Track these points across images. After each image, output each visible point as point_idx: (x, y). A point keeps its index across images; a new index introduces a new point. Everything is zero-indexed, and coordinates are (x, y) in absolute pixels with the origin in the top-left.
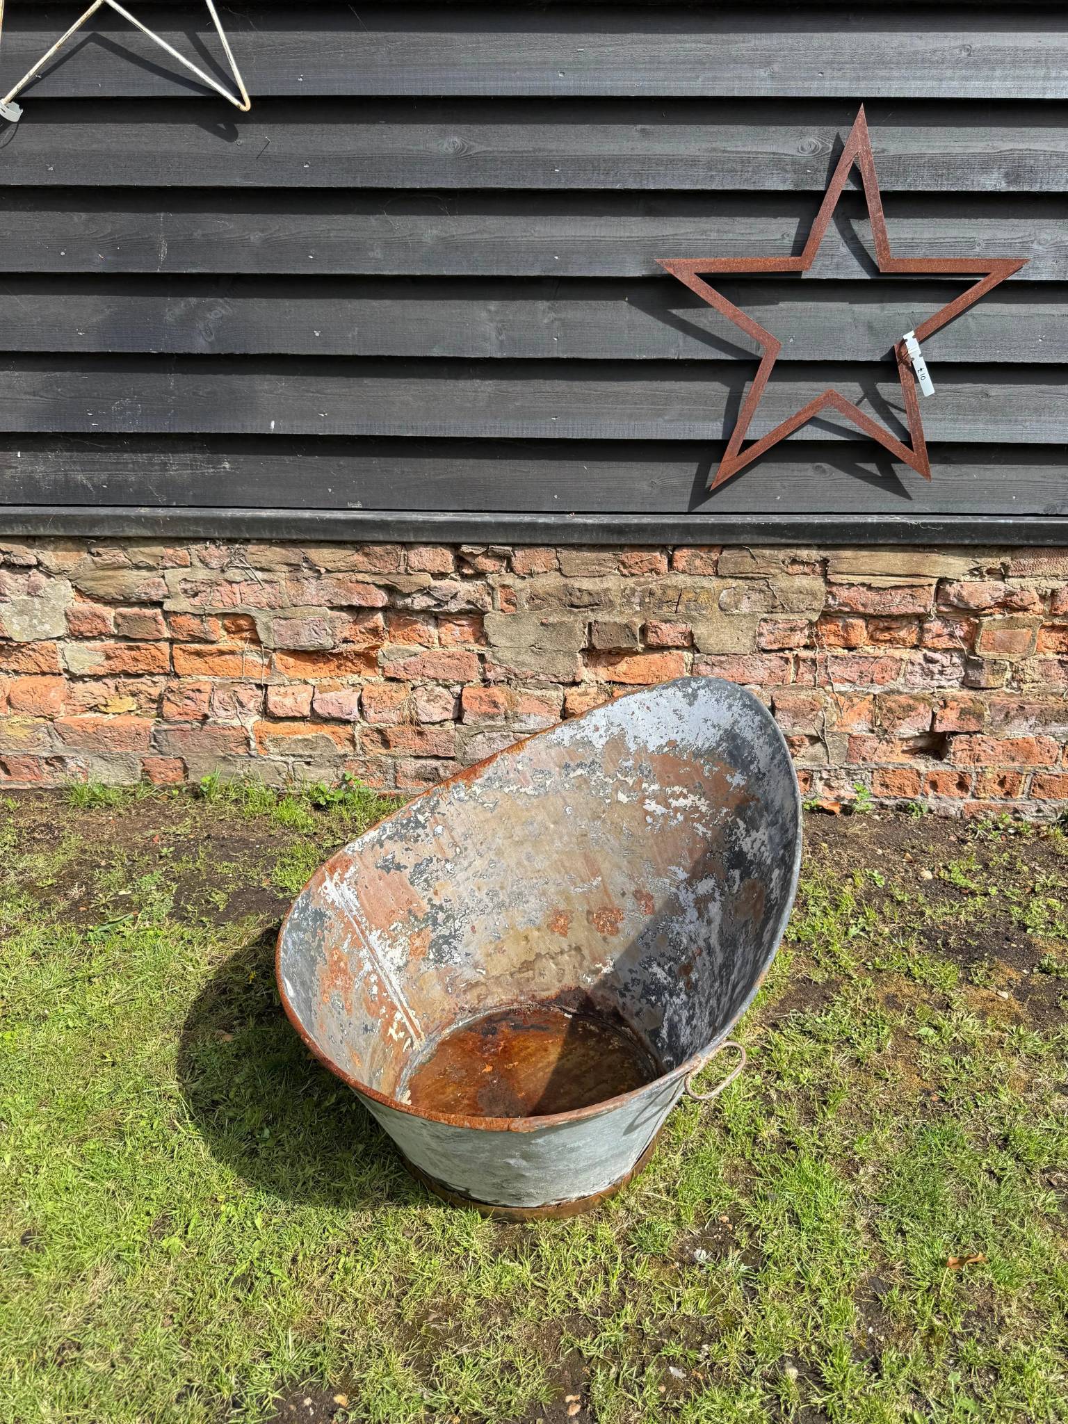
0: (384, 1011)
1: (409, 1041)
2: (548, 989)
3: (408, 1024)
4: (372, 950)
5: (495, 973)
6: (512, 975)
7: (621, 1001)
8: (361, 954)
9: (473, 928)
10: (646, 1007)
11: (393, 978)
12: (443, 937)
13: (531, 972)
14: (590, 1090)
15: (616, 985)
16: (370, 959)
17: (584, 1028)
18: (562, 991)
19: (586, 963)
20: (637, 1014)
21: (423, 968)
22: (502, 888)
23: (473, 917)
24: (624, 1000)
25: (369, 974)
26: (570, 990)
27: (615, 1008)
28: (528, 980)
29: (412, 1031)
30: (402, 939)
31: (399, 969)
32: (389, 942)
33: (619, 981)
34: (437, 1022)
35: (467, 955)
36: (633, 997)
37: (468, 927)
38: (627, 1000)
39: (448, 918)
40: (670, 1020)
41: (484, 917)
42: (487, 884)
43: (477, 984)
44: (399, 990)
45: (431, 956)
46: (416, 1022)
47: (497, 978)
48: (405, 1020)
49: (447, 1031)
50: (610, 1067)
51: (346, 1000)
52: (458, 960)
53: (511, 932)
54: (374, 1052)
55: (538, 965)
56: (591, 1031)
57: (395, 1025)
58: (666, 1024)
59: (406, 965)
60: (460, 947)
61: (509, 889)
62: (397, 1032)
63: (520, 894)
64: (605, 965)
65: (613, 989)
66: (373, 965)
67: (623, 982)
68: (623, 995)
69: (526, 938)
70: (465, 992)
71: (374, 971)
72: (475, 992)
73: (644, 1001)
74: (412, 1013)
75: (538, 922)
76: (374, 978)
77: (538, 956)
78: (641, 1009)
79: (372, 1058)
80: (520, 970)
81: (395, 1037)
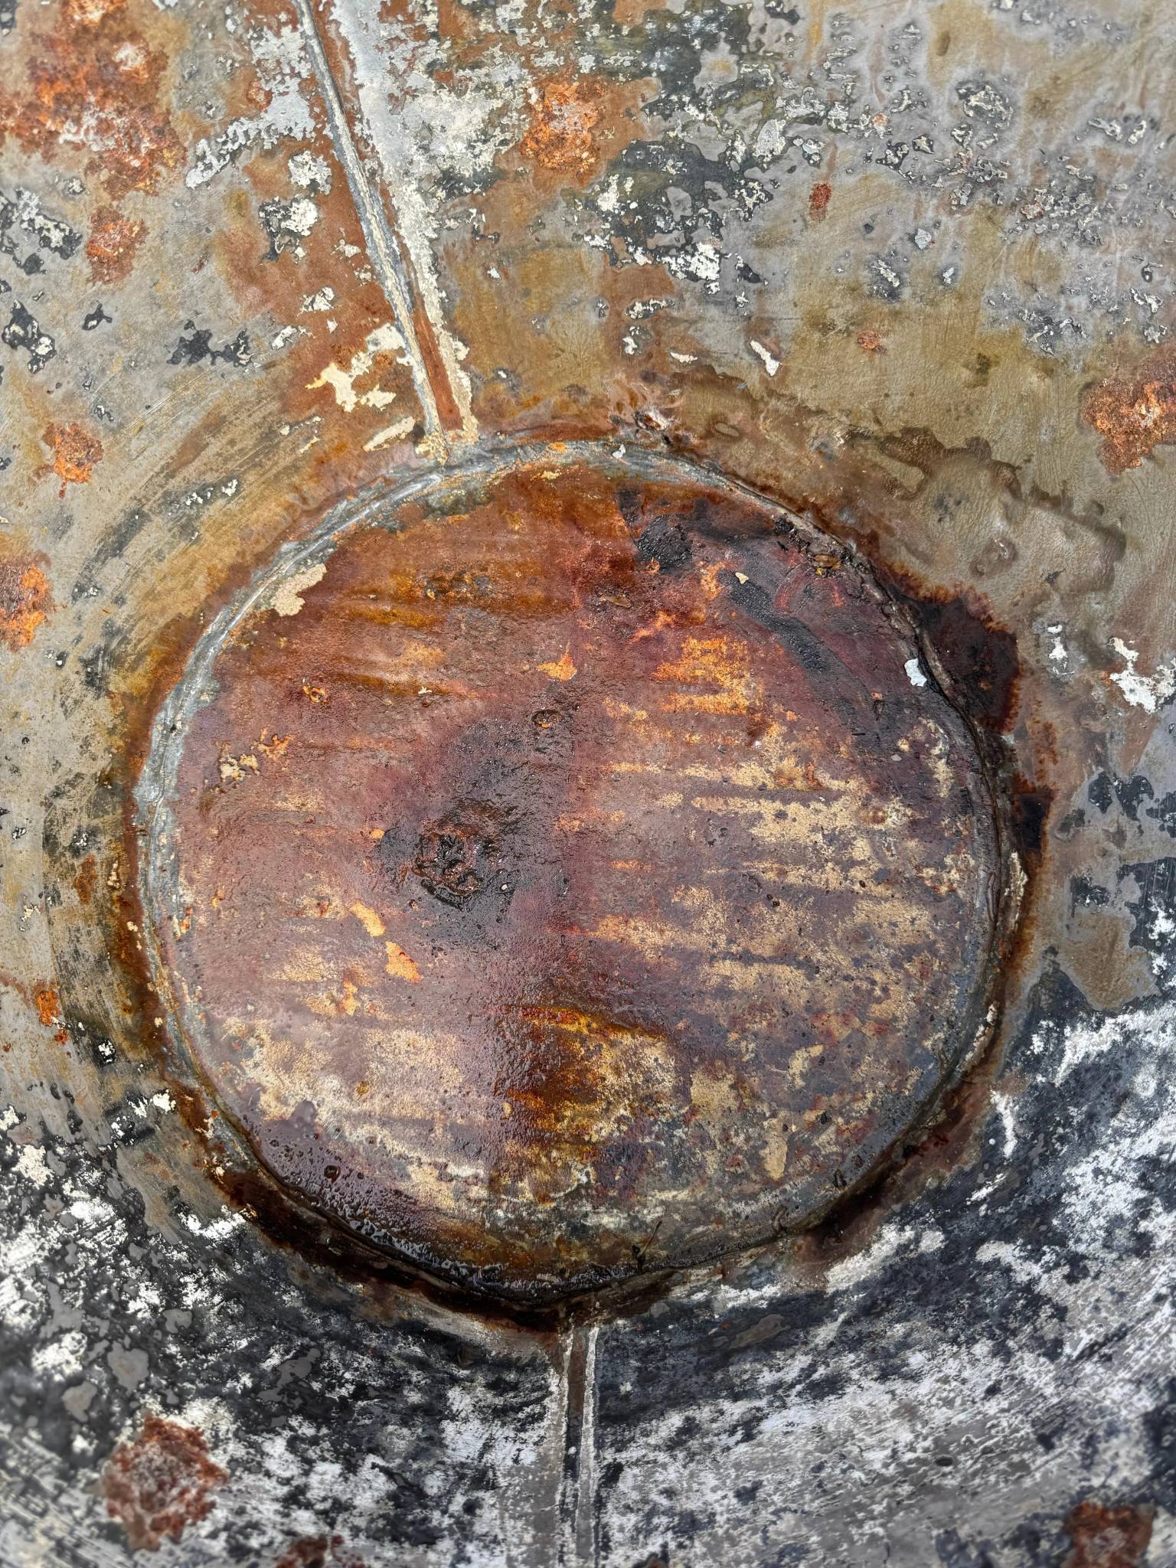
0: (321, 304)
1: (407, 425)
2: (927, 559)
3: (420, 376)
4: (333, 51)
5: (803, 392)
6: (853, 436)
7: (1080, 800)
8: (268, 47)
9: (821, 195)
10: (1119, 910)
11: (411, 204)
12: (692, 157)
13: (915, 475)
14: (746, 958)
15: (1115, 751)
16: (309, 87)
17: (919, 750)
18: (959, 603)
19: (1095, 604)
20: (1081, 888)
21: (558, 223)
22: (1041, 106)
23: (848, 150)
24: (1092, 810)
25: (290, 146)
26: (982, 619)
27: (1049, 795)
28: (892, 486)
29: (428, 402)
30: (505, 71)
31: (449, 180)
32: (434, 51)
33: (1133, 750)
34: (542, 411)
35: (747, 274)
36: (1119, 837)
37: (805, 180)
38: (1101, 823)
39: (747, 86)
40: (1129, 1051)
41: (888, 178)
42: (993, 42)
43: (726, 384)
44: (421, 254)
45: (609, 201)
46: (460, 381)
47: (803, 411)
48: (413, 360)
49: (563, 453)
50: (862, 936)
51: (102, 219)
52: (708, 270)
53: (948, 306)
54: (215, 424)
55: (950, 473)
56: (927, 775)
57: (361, 364)
58: (1108, 1035)
59: (490, 179)
60: (735, 233)
61: (1064, 132)
62: (361, 386)
63: (1092, 187)
64: (1143, 668)
65: (1095, 746)
66: (322, 115)
67: (1141, 766)
68: (1100, 794)
69: (984, 365)
70: (680, 379)
71: (323, 147)
72: (709, 403)
73: (1133, 891)
74: (452, 351)
75: (1068, 342)
76: (307, 171)
77: (978, 449)
78: (1101, 896)
79: (192, 446)
80: (886, 443)
81: (346, 398)
